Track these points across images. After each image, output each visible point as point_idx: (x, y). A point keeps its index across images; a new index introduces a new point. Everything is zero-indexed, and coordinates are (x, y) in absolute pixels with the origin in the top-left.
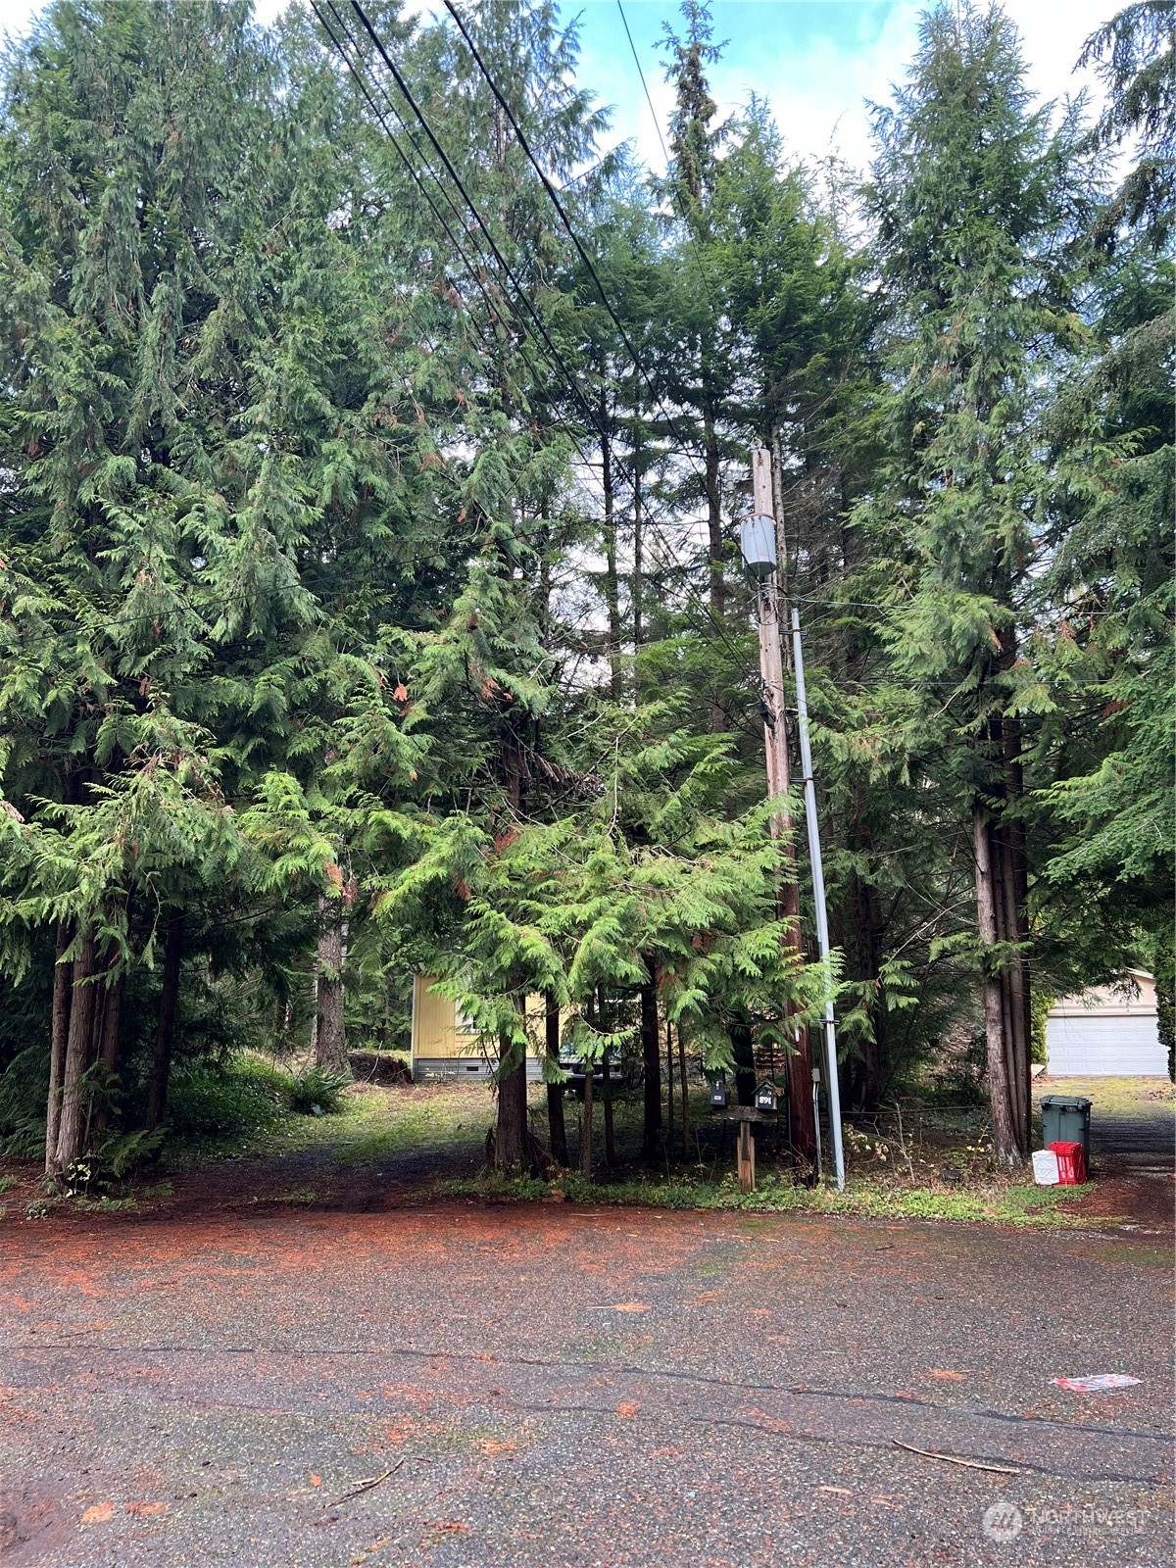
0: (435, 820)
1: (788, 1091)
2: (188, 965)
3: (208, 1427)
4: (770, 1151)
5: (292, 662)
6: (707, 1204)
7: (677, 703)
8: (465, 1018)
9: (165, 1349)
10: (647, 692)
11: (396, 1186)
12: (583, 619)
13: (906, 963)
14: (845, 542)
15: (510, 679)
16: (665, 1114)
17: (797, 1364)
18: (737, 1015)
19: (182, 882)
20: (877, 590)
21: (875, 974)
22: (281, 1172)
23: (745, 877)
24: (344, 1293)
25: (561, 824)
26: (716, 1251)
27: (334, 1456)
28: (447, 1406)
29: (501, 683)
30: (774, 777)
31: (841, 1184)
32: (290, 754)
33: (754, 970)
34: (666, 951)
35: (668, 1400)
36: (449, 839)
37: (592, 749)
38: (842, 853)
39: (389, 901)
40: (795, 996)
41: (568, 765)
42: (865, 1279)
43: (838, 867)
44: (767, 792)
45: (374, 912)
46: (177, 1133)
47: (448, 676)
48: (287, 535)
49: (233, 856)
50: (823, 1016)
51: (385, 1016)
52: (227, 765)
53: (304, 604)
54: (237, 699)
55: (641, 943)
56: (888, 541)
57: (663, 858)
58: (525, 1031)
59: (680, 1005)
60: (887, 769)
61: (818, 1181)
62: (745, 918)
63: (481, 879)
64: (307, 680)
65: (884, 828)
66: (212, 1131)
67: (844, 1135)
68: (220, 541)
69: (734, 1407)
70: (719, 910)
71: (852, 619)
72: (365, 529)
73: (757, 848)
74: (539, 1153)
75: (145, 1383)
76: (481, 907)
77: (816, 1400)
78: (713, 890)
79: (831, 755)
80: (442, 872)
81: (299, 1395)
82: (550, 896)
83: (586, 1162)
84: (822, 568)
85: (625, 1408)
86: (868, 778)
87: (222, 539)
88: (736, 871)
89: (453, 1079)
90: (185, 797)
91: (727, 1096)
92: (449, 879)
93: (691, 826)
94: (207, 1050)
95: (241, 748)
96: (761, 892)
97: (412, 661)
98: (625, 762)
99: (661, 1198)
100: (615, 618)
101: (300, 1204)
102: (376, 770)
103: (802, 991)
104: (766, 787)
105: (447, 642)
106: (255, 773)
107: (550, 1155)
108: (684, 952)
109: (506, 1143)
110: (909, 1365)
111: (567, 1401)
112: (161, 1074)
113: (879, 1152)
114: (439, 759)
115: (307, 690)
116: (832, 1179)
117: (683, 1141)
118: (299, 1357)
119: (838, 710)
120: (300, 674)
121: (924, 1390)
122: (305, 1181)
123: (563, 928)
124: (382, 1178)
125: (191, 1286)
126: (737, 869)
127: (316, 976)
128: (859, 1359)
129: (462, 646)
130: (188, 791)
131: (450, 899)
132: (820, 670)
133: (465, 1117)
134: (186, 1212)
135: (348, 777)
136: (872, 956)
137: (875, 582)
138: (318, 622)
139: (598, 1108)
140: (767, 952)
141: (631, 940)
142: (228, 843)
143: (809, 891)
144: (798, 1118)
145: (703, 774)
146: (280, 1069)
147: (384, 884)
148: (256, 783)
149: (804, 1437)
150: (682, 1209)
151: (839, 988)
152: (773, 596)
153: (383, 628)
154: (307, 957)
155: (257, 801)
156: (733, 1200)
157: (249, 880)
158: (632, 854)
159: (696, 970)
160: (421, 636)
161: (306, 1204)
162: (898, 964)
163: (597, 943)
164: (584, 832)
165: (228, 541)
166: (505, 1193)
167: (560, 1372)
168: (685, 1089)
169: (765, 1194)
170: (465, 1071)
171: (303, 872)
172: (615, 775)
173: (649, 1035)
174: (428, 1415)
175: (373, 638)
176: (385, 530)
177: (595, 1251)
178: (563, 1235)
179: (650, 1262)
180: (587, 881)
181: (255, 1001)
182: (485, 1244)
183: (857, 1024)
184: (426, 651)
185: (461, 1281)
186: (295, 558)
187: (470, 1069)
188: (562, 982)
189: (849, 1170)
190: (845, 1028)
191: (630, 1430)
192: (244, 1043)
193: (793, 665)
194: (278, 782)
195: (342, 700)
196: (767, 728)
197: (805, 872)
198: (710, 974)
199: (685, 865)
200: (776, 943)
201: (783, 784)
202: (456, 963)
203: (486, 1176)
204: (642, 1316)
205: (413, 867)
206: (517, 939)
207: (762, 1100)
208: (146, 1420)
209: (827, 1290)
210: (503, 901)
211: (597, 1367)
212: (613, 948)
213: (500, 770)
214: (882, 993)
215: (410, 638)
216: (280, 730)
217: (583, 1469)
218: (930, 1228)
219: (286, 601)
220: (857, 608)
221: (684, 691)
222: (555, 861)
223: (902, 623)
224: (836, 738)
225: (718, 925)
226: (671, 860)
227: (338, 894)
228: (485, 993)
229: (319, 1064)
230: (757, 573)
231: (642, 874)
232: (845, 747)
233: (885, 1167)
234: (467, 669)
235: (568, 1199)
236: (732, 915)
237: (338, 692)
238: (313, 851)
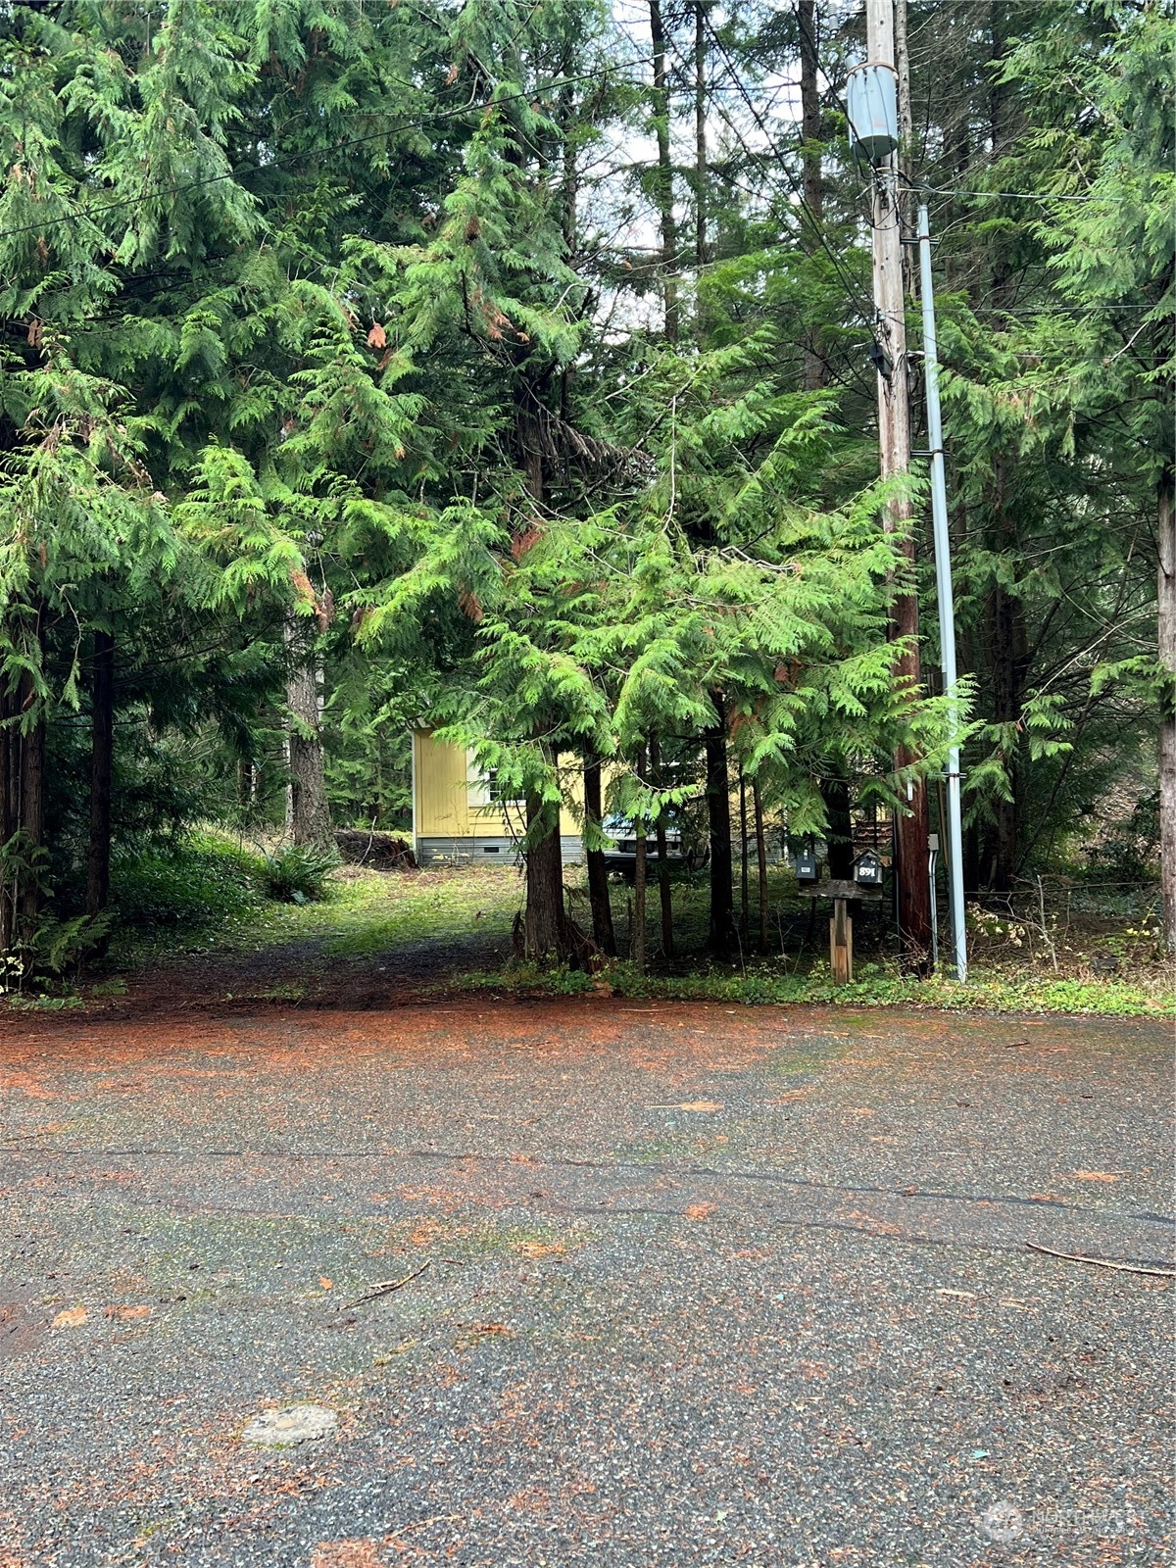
0: (432, 512)
1: (896, 859)
2: (122, 717)
3: (193, 1231)
4: (871, 940)
5: (228, 294)
6: (791, 998)
7: (757, 347)
8: (481, 772)
9: (133, 1152)
10: (712, 332)
11: (404, 980)
12: (625, 229)
13: (1058, 699)
14: (995, 108)
15: (527, 314)
16: (737, 899)
17: (907, 1165)
18: (833, 768)
19: (106, 599)
20: (1040, 177)
21: (1016, 714)
22: (259, 967)
23: (848, 585)
24: (346, 1094)
25: (598, 518)
26: (804, 1047)
27: (346, 1258)
28: (479, 1208)
29: (515, 321)
30: (890, 450)
31: (963, 973)
32: (234, 424)
33: (856, 707)
34: (741, 686)
35: (748, 1201)
36: (451, 538)
37: (639, 416)
38: (977, 555)
39: (376, 621)
40: (910, 740)
41: (608, 439)
42: (993, 1076)
43: (971, 574)
44: (879, 473)
45: (358, 636)
46: (127, 923)
47: (441, 309)
48: (211, 107)
49: (169, 561)
50: (945, 767)
51: (376, 789)
52: (152, 437)
53: (239, 210)
54: (158, 347)
55: (707, 676)
56: (1058, 102)
57: (736, 562)
58: (558, 787)
59: (759, 753)
60: (1045, 435)
61: (933, 970)
62: (845, 642)
63: (495, 593)
64: (250, 319)
65: (1036, 522)
66: (168, 921)
67: (968, 917)
68: (121, 117)
69: (830, 1209)
70: (811, 629)
71: (1002, 220)
72: (318, 98)
73: (867, 544)
74: (580, 941)
75: (113, 1187)
76: (497, 628)
77: (932, 1205)
78: (804, 604)
79: (970, 417)
80: (444, 581)
81: (300, 1198)
82: (584, 615)
83: (639, 950)
84: (960, 151)
85: (695, 1210)
86: (1017, 449)
87: (121, 113)
88: (836, 577)
89: (468, 862)
90: (101, 482)
91: (818, 869)
92: (452, 589)
93: (774, 520)
94: (155, 825)
95: (169, 416)
96: (869, 605)
97: (391, 291)
98: (686, 432)
99: (733, 991)
100: (668, 229)
101: (284, 1001)
102: (350, 443)
103: (918, 734)
104: (878, 464)
105: (437, 258)
106: (189, 451)
107: (593, 943)
108: (764, 686)
109: (539, 929)
110: (1049, 1165)
111: (625, 1202)
112: (102, 852)
113: (1013, 936)
114: (432, 430)
115: (251, 332)
116: (951, 968)
117: (760, 928)
118: (296, 1159)
119: (981, 354)
120: (239, 311)
121: (1067, 1192)
122: (291, 976)
123: (605, 656)
124: (385, 972)
125: (159, 1088)
126: (840, 577)
127: (287, 734)
128: (985, 1160)
129: (458, 264)
130: (104, 475)
131: (455, 621)
132: (955, 297)
133: (484, 904)
134: (145, 1011)
135: (312, 454)
136: (1012, 695)
137: (1035, 167)
138: (260, 235)
139: (653, 893)
140: (874, 684)
141: (694, 672)
142: (161, 543)
143: (933, 606)
144: (908, 896)
145: (792, 446)
146: (248, 847)
147: (369, 599)
148: (192, 463)
149: (916, 1240)
150: (759, 1003)
151: (969, 730)
152: (892, 186)
153: (349, 242)
154: (275, 711)
155: (195, 487)
156: (824, 993)
157: (194, 594)
158: (694, 558)
159: (780, 710)
160: (401, 252)
161: (294, 1002)
162: (1048, 700)
163: (650, 674)
164: (631, 531)
165: (131, 117)
166: (539, 987)
167: (614, 1174)
168: (762, 870)
169: (865, 986)
170: (482, 852)
171: (262, 582)
172: (672, 450)
173: (716, 800)
174: (457, 1217)
175: (337, 258)
176: (345, 99)
177: (653, 1048)
178: (612, 1032)
179: (720, 1060)
180: (635, 594)
181: (211, 767)
182: (516, 1042)
183: (990, 779)
184: (411, 273)
185: (489, 1080)
186: (224, 141)
187: (488, 850)
188: (605, 726)
189: (973, 959)
190: (973, 784)
191: (703, 1232)
192: (201, 813)
193: (918, 291)
194: (220, 461)
195: (298, 347)
196: (880, 380)
197: (929, 581)
198: (798, 715)
199: (767, 573)
200: (886, 672)
201: (901, 458)
202: (467, 703)
203: (514, 967)
204: (713, 1115)
205: (406, 576)
206: (546, 669)
207: (863, 871)
208: (118, 1225)
209: (945, 1089)
210: (524, 623)
211: (660, 1169)
212: (671, 681)
213: (514, 446)
214: (1023, 740)
215: (386, 255)
216: (219, 390)
217: (647, 1271)
218: (1076, 1024)
219: (216, 206)
220: (1012, 205)
221: (766, 329)
222: (592, 570)
223: (1072, 225)
224: (976, 391)
225: (811, 651)
226: (748, 565)
227: (309, 611)
228: (507, 740)
229: (298, 842)
230: (872, 152)
231: (709, 583)
232: (988, 405)
233: (1019, 954)
234: (465, 301)
235: (617, 993)
236: (829, 635)
237: (293, 336)
238: (274, 553)
